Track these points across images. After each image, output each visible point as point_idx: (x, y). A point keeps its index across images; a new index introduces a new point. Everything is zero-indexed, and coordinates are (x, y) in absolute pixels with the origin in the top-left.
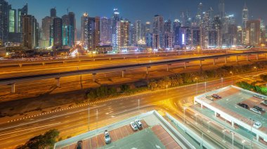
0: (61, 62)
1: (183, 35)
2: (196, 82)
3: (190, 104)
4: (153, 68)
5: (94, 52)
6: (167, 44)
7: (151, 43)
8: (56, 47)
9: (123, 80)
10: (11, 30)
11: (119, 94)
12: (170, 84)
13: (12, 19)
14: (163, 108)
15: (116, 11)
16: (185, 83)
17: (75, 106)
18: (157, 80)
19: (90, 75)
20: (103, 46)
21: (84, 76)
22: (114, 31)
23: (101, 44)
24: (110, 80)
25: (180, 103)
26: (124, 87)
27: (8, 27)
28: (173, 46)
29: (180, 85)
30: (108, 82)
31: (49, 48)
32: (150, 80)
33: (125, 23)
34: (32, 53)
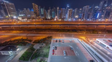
0: (52, 22)
3: (93, 40)
5: (60, 20)
6: (88, 18)
7: (81, 17)
8: (51, 18)
9: (68, 28)
10: (42, 14)
11: (67, 32)
12: (86, 32)
13: (42, 11)
14: (82, 39)
15: (68, 6)
16: (93, 33)
17: (55, 33)
18: (81, 30)
19: (59, 26)
20: (63, 18)
21: (58, 26)
22: (66, 13)
23: (62, 17)
25: (89, 39)
26: (69, 31)
27: (41, 13)
28: (91, 19)
29: (90, 33)
30: (64, 28)
31: (50, 18)
32: (78, 30)
33: (71, 10)
34: (46, 19)
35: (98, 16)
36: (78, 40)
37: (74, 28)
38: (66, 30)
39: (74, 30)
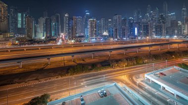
0: (50, 47)
1: (136, 29)
2: (146, 63)
3: (142, 79)
4: (114, 52)
5: (73, 41)
8: (47, 37)
9: (93, 60)
10: (19, 26)
11: (90, 70)
12: (126, 64)
13: (20, 19)
14: (122, 81)
15: (87, 12)
16: (138, 64)
18: (117, 61)
19: (70, 57)
20: (79, 37)
21: (66, 57)
22: (86, 26)
23: (77, 35)
24: (83, 60)
25: (134, 78)
26: (94, 66)
27: (17, 24)
28: (128, 37)
29: (134, 65)
30: (82, 62)
31: (43, 38)
32: (112, 61)
34: (32, 41)
35: (136, 32)
36: (115, 85)
37: (105, 58)
38: (88, 64)
39: (105, 61)
